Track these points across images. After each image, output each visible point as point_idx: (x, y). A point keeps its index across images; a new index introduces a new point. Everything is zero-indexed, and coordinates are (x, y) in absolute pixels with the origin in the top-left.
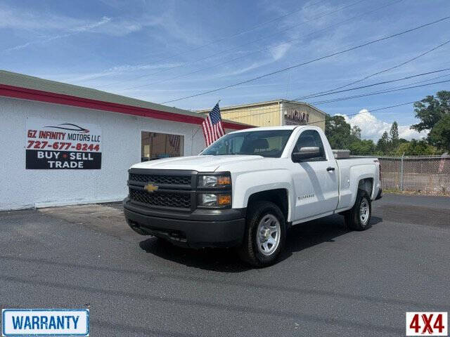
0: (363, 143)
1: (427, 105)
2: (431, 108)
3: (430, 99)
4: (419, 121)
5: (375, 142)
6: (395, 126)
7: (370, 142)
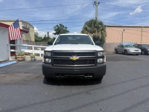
0: (39, 38)
1: (57, 28)
2: (58, 29)
3: (57, 26)
4: (55, 32)
5: (43, 38)
6: (48, 33)
7: (41, 38)
